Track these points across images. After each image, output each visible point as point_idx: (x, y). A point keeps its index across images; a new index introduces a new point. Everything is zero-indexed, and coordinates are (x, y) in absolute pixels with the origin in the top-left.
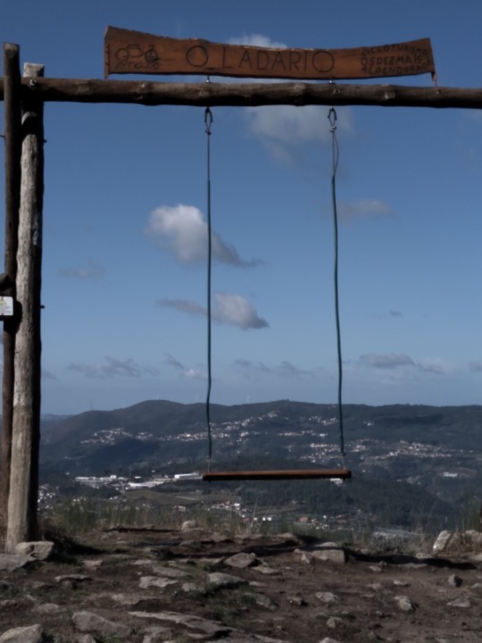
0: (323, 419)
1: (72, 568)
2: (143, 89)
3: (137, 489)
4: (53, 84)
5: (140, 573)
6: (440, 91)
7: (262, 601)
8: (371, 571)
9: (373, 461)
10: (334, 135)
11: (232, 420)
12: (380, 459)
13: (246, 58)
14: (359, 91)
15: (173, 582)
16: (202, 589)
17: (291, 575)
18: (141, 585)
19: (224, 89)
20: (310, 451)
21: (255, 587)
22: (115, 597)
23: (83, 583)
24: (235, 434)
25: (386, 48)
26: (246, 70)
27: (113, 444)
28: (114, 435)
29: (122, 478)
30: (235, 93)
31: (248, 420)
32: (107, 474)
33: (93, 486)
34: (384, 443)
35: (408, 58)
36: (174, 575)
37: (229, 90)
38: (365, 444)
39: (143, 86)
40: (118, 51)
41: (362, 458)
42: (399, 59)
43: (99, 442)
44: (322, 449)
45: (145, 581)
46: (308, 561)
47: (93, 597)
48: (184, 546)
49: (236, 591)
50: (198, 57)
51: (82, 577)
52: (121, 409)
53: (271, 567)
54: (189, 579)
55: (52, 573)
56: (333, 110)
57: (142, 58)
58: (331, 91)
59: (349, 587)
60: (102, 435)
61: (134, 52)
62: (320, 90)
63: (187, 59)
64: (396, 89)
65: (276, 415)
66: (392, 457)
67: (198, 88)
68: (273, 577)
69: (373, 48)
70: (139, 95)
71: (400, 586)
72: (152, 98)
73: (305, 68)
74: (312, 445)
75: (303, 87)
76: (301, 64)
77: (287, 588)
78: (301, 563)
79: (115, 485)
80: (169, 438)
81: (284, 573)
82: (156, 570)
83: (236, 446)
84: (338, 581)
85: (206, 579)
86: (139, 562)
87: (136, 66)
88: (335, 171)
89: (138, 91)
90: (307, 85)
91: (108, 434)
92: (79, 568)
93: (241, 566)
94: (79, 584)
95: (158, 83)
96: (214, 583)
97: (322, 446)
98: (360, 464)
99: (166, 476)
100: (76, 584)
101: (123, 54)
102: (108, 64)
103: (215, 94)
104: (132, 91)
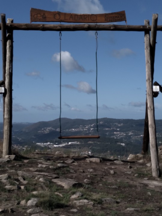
0: (118, 124)
1: (20, 162)
2: (41, 26)
3: (56, 147)
4: (16, 25)
5: (39, 164)
6: (127, 26)
7: (71, 171)
8: (107, 165)
9: (135, 138)
10: (97, 40)
11: (88, 124)
12: (137, 137)
13: (71, 17)
14: (104, 26)
15: (47, 166)
16: (55, 167)
17: (83, 165)
18: (38, 166)
19: (65, 26)
20: (114, 135)
21: (71, 168)
22: (30, 169)
23: (22, 166)
24: (89, 129)
25: (112, 14)
26: (71, 20)
27: (48, 132)
28: (49, 129)
29: (51, 144)
30: (68, 27)
31: (93, 124)
32: (47, 142)
33: (42, 146)
34: (139, 132)
35: (118, 16)
36: (48, 164)
37: (66, 26)
38: (133, 132)
39: (41, 25)
40: (34, 15)
41: (132, 137)
42: (116, 17)
43: (44, 132)
44: (118, 134)
45: (40, 165)
46: (89, 162)
47: (25, 169)
48: (54, 158)
49: (65, 168)
50: (57, 17)
51: (22, 164)
52: (51, 121)
53: (78, 163)
54: (52, 165)
55: (14, 163)
56: (97, 32)
57: (41, 17)
58: (96, 26)
59: (98, 168)
60: (45, 129)
61: (39, 15)
62: (93, 26)
63: (54, 17)
64: (115, 26)
65: (103, 123)
66: (142, 136)
67: (57, 26)
68: (77, 166)
69: (108, 14)
70: (40, 28)
71: (114, 168)
72: (44, 29)
73: (89, 19)
74: (115, 133)
75: (88, 25)
76: (87, 19)
77: (80, 168)
78: (87, 162)
79: (50, 146)
80: (67, 130)
81: (81, 165)
82: (43, 163)
83: (89, 133)
84: (96, 167)
85: (57, 165)
86: (39, 161)
87: (39, 19)
88: (97, 50)
89: (40, 27)
90: (89, 25)
91: (47, 129)
92: (22, 162)
93: (69, 163)
94: (21, 166)
95: (46, 24)
96: (59, 166)
97: (118, 133)
98: (131, 139)
99: (66, 143)
100: (20, 166)
101: (35, 16)
102: (31, 19)
103: (62, 28)
104: (38, 27)
